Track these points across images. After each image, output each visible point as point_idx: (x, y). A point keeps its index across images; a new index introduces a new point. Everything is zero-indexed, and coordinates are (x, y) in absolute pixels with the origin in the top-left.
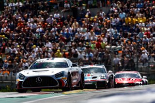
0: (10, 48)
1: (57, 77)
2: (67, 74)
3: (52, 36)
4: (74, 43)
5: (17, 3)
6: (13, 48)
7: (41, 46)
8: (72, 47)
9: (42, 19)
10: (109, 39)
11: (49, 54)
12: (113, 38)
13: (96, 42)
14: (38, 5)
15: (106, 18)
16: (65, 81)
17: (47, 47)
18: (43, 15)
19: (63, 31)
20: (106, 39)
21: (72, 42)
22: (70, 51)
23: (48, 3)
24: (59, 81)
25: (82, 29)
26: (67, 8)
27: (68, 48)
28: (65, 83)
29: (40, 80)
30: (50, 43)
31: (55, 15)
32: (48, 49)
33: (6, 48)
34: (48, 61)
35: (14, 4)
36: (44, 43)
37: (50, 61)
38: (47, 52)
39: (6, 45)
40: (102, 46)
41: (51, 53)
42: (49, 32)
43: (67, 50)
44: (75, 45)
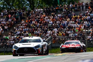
0: (36, 31)
1: (36, 48)
2: (41, 46)
3: (57, 25)
4: (67, 29)
5: (40, 9)
6: (38, 31)
7: (52, 30)
8: (66, 31)
9: (52, 17)
10: (85, 26)
11: (55, 34)
12: (87, 26)
13: (78, 28)
14: (50, 10)
15: (83, 16)
16: (40, 50)
17: (55, 31)
18: (53, 15)
19: (62, 23)
20: (83, 26)
21: (67, 28)
22: (65, 32)
23: (55, 9)
24: (37, 50)
25: (71, 22)
26: (64, 12)
27: (64, 31)
28: (40, 51)
29: (26, 49)
30: (56, 29)
31: (59, 15)
32: (55, 32)
33: (35, 31)
34: (30, 39)
35: (38, 10)
36: (53, 29)
37: (31, 38)
38: (54, 33)
39: (34, 30)
40: (81, 30)
41: (56, 33)
42: (56, 23)
43: (64, 32)
44: (68, 30)
